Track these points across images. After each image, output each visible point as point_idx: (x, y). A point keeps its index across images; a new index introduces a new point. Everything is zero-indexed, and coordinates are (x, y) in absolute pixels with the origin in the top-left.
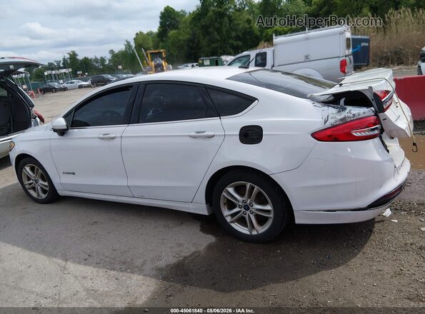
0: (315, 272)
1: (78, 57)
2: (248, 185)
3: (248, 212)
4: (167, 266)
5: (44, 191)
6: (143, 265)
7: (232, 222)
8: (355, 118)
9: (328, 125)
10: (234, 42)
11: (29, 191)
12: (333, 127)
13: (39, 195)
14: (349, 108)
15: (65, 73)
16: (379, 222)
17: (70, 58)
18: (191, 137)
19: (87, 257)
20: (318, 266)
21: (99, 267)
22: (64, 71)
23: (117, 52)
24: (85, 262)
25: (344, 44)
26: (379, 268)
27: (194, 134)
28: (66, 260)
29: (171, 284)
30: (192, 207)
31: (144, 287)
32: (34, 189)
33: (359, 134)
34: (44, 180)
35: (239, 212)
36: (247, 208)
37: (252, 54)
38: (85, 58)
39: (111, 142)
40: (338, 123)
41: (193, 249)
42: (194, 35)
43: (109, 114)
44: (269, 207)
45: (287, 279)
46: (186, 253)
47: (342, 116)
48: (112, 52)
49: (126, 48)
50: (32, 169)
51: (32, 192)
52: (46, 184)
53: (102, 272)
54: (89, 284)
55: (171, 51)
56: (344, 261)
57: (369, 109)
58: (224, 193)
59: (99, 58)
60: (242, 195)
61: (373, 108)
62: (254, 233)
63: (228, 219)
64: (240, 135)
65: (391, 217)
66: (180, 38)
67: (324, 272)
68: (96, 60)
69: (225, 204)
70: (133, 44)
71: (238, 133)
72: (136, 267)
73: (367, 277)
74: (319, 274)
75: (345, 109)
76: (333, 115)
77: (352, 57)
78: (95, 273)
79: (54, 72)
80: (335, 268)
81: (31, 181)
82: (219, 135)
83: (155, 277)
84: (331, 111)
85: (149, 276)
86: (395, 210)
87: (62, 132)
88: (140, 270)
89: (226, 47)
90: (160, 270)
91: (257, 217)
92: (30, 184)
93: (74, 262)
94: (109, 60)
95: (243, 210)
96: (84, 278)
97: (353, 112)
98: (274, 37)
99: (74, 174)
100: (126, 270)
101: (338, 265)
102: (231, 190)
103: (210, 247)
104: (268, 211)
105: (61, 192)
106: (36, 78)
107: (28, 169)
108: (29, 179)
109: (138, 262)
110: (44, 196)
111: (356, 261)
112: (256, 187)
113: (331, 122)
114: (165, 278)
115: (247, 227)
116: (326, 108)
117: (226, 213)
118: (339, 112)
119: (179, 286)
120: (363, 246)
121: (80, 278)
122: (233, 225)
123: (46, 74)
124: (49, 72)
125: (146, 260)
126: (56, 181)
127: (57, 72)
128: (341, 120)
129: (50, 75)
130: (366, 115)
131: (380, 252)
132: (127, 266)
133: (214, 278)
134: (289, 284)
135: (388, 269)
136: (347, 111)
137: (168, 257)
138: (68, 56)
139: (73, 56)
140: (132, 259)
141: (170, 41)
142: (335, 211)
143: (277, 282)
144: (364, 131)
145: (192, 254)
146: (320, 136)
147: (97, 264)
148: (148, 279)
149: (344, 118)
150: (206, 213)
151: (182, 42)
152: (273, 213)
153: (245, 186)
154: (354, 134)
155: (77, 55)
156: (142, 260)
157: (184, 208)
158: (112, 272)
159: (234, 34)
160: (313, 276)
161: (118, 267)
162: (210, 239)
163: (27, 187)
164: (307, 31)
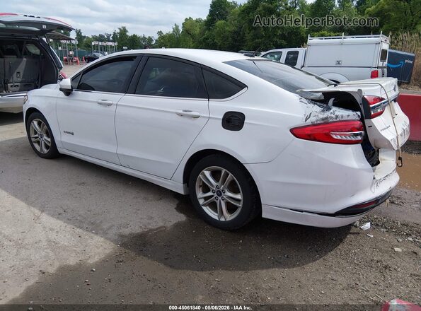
0: (268, 267)
1: (127, 34)
2: (224, 171)
3: (220, 198)
4: (130, 234)
5: (47, 147)
6: (108, 229)
7: (203, 205)
8: (338, 119)
9: (309, 122)
10: (278, 40)
11: (34, 144)
12: (313, 125)
13: (41, 149)
14: (334, 109)
15: (111, 46)
16: (354, 234)
17: (120, 34)
18: (178, 114)
19: (62, 212)
20: (273, 263)
21: (68, 223)
22: (110, 44)
23: (164, 34)
24: (59, 216)
25: (378, 55)
26: (334, 278)
27: (181, 112)
28: (43, 211)
29: (126, 251)
30: (170, 184)
31: (101, 248)
32: (38, 143)
33: (339, 137)
34: (48, 136)
35: (212, 196)
36: (219, 194)
37: (285, 51)
38: (134, 35)
39: (108, 108)
40: (318, 122)
41: (161, 224)
42: (241, 28)
43: (116, 83)
44: (239, 197)
45: (237, 268)
46: (153, 226)
47: (325, 116)
48: (160, 33)
49: (174, 31)
50: (39, 124)
51: (36, 146)
52: (49, 140)
53: (69, 227)
54: (53, 236)
55: (215, 41)
56: (301, 263)
57: (354, 113)
58: (200, 175)
59: (147, 37)
60: (217, 180)
61: (359, 113)
62: (223, 219)
63: (201, 202)
64: (223, 119)
65: (368, 231)
66: (227, 28)
67: (277, 269)
68: (144, 38)
69: (200, 186)
70: (181, 29)
71: (221, 117)
72: (102, 229)
73: (318, 283)
74: (271, 270)
75: (331, 109)
76: (316, 113)
77: (386, 70)
78: (63, 228)
79: (101, 43)
80: (289, 268)
81: (37, 136)
82: (204, 117)
83: (115, 242)
84: (316, 109)
85: (110, 239)
86: (375, 225)
87: (68, 92)
88: (104, 233)
89: (270, 44)
90: (122, 236)
91: (228, 204)
92: (36, 138)
93: (48, 214)
94: (156, 41)
95: (216, 195)
96: (52, 230)
97: (337, 113)
98: (309, 38)
99: (73, 134)
100: (91, 231)
101: (294, 266)
102: (207, 173)
103: (177, 225)
104: (238, 200)
105: (61, 150)
106: (85, 46)
107: (35, 123)
108: (36, 133)
109: (105, 226)
110: (46, 151)
111: (313, 266)
112: (230, 174)
113: (313, 119)
114: (123, 245)
115: (217, 212)
116: (311, 105)
117: (200, 195)
118: (323, 111)
119: (133, 254)
120: (326, 253)
121: (47, 230)
122: (204, 208)
123: (93, 44)
124: (97, 43)
125: (114, 226)
126: (57, 138)
127: (104, 44)
128: (323, 119)
129: (97, 45)
130: (349, 118)
131: (342, 262)
132: (94, 227)
133: (169, 254)
134: (237, 274)
135: (342, 280)
136: (332, 111)
137: (135, 227)
138: (118, 31)
139: (124, 31)
140: (101, 222)
141: (216, 31)
142: (302, 211)
143: (226, 270)
144: (345, 135)
145: (157, 229)
146: (298, 132)
147: (68, 221)
148: (108, 242)
149: (327, 118)
150: (182, 192)
151: (227, 33)
152: (242, 202)
153: (220, 172)
154: (334, 137)
155: (127, 31)
156: (110, 224)
157: (163, 183)
158: (78, 230)
159: (280, 32)
160: (264, 271)
161: (85, 226)
162: (182, 218)
163: (33, 140)
164: (343, 36)
